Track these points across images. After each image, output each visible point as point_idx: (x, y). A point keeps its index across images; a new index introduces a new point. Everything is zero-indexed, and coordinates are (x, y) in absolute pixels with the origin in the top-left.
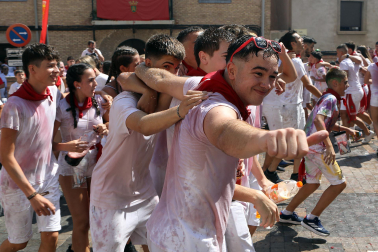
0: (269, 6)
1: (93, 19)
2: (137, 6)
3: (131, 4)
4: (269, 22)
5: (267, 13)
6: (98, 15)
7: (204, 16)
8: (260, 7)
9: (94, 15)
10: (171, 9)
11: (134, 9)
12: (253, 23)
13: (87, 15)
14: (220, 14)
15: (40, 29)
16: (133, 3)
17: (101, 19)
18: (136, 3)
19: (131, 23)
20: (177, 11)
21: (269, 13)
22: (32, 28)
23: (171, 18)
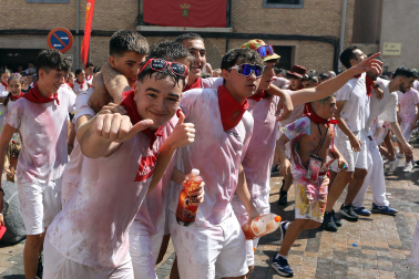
0: (352, 13)
1: (139, 24)
2: (189, 10)
3: (182, 7)
4: (350, 32)
5: (348, 22)
6: (145, 20)
7: (268, 24)
8: (341, 13)
9: (140, 20)
10: (229, 14)
11: (185, 13)
12: (330, 34)
13: (133, 19)
14: (288, 22)
15: (81, 33)
16: (185, 6)
17: (147, 24)
18: (189, 7)
19: (181, 29)
20: (235, 17)
21: (351, 22)
22: (73, 32)
23: (228, 25)
